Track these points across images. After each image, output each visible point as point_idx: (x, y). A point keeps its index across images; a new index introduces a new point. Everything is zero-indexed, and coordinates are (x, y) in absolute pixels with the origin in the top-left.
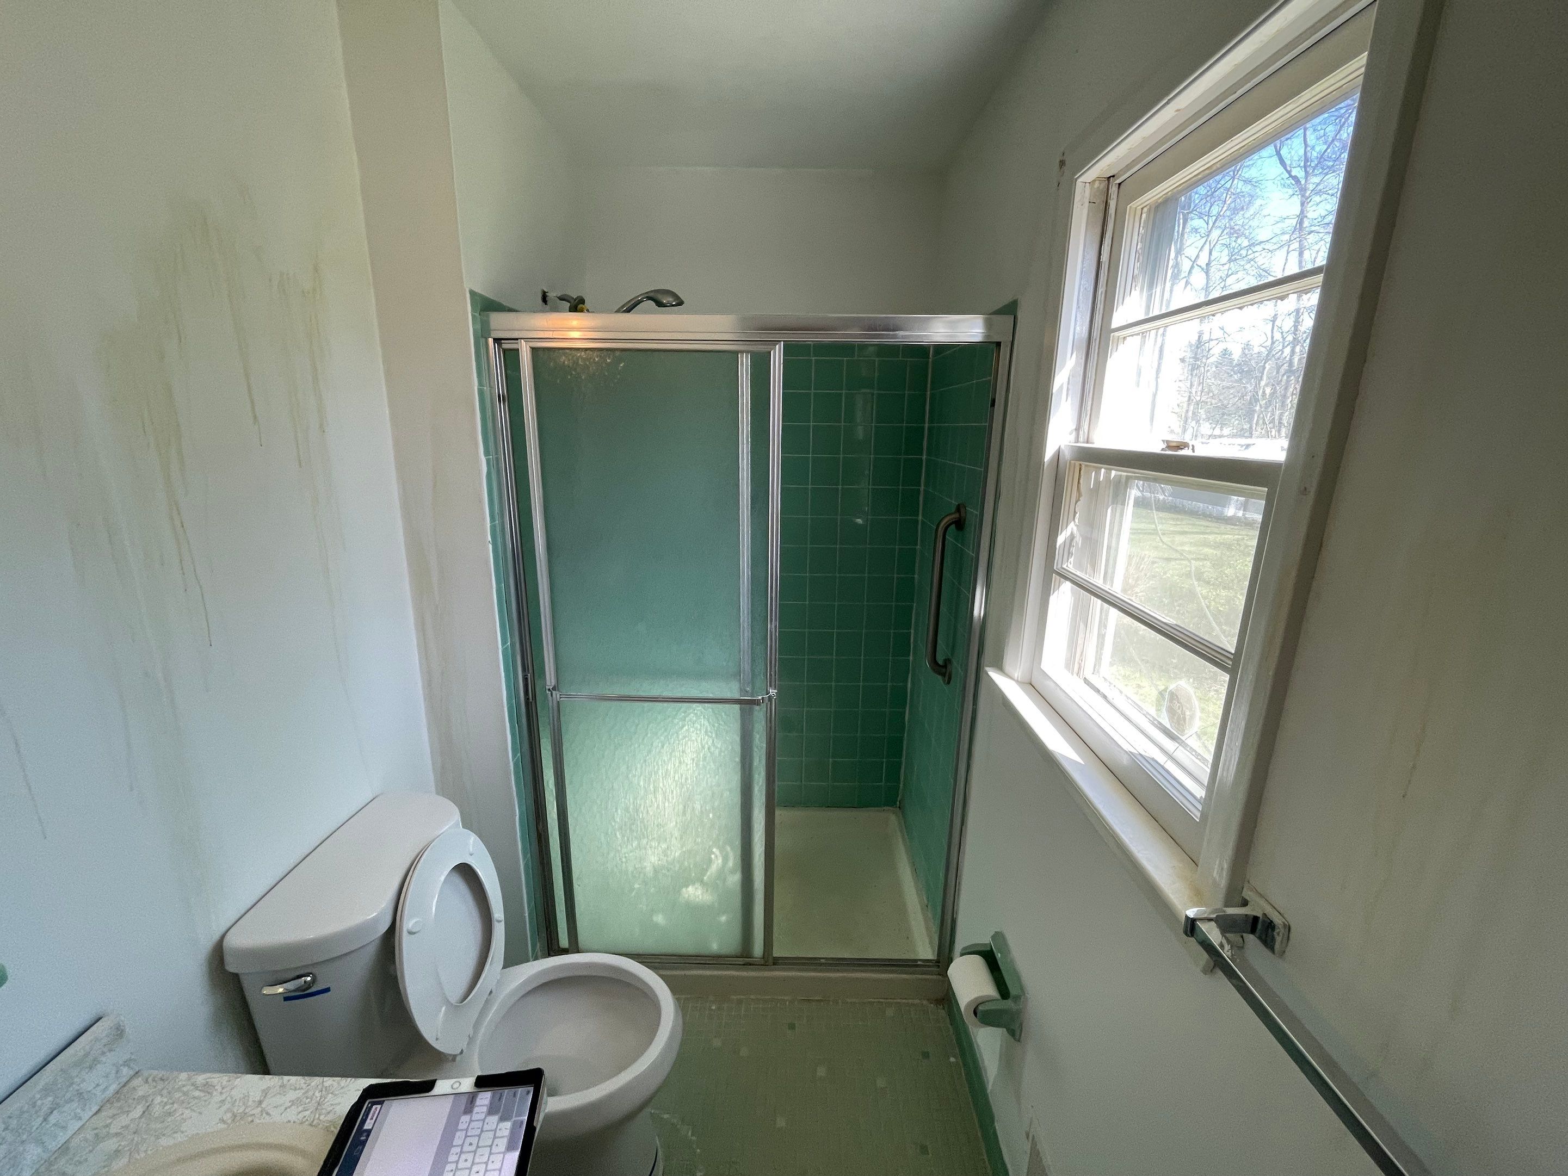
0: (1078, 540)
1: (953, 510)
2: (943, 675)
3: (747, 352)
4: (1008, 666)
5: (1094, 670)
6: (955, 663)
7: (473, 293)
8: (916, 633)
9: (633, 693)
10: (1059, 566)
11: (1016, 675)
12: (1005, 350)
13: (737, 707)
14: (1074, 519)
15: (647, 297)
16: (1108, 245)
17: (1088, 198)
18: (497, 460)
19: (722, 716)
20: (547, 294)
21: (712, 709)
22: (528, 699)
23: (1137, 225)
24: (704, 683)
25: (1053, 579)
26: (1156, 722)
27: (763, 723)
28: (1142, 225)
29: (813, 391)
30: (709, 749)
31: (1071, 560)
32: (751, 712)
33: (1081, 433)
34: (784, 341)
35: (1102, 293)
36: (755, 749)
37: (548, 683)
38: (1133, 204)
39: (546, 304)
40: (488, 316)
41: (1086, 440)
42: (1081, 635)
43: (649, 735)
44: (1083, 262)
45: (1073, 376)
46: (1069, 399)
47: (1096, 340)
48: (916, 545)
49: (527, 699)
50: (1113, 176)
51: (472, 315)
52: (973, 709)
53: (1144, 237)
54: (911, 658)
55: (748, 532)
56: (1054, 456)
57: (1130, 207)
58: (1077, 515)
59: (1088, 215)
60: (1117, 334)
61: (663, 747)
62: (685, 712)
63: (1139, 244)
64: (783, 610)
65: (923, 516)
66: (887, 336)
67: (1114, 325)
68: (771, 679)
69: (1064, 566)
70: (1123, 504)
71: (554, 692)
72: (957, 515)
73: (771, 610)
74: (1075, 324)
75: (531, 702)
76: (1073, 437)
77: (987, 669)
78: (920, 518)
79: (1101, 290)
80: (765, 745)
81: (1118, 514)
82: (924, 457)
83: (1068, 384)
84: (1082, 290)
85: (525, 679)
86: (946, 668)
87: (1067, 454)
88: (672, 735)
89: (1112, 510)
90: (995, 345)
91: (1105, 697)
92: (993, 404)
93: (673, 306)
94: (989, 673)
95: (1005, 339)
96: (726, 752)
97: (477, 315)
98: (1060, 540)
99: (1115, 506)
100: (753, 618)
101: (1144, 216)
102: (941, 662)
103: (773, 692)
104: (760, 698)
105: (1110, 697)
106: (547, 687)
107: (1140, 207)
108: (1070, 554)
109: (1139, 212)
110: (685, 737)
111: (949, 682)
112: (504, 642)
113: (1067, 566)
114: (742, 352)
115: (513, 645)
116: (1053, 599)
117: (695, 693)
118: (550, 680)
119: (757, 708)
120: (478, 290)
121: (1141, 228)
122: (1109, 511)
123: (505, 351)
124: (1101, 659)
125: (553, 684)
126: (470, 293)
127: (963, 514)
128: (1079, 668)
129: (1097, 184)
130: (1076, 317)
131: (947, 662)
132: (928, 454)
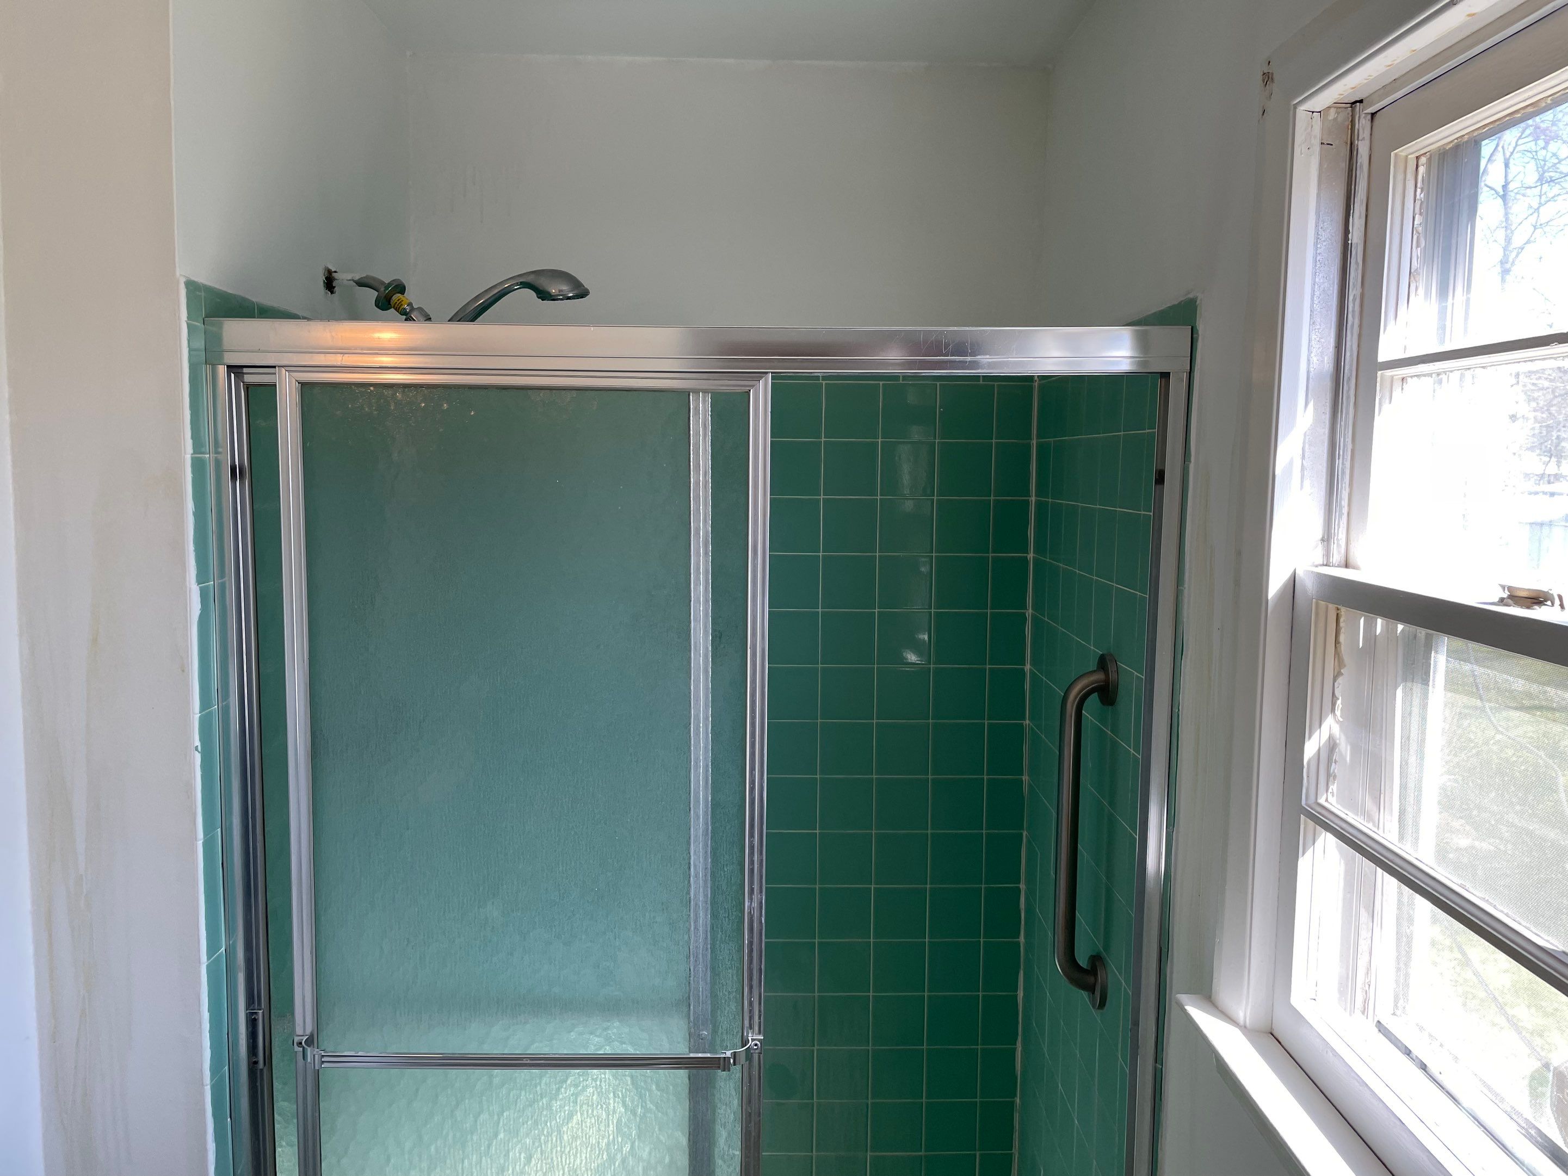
0: (1345, 749)
1: (1093, 665)
2: (1091, 989)
3: (705, 392)
4: (1224, 992)
5: (1396, 1006)
6: (1112, 966)
7: (192, 286)
8: (1031, 892)
9: (472, 1049)
10: (1312, 800)
11: (1243, 1012)
12: (1177, 389)
13: (681, 1075)
14: (1333, 710)
15: (521, 283)
16: (1360, 217)
17: (1319, 136)
18: (223, 587)
19: (650, 1091)
20: (334, 274)
21: (632, 1077)
22: (256, 1063)
23: (1410, 185)
24: (617, 1024)
25: (1302, 827)
26: (1533, 1132)
27: (736, 1102)
28: (1419, 185)
29: (823, 439)
30: (624, 1161)
31: (1333, 787)
32: (710, 1084)
33: (1334, 548)
34: (772, 373)
35: (1354, 300)
36: (719, 1162)
37: (299, 1030)
38: (1402, 151)
39: (332, 292)
40: (220, 327)
41: (1343, 562)
42: (1364, 934)
43: (501, 1136)
44: (1316, 244)
45: (1310, 445)
46: (1307, 483)
47: (1349, 379)
48: (1024, 719)
49: (253, 1065)
50: (1361, 101)
51: (189, 326)
52: (1155, 1069)
53: (1424, 205)
54: (1022, 939)
55: (706, 719)
56: (1285, 586)
57: (1396, 154)
58: (1339, 702)
59: (1321, 165)
60: (1389, 373)
61: (529, 1159)
62: (576, 1086)
63: (1417, 217)
64: (776, 846)
65: (1033, 663)
66: (962, 365)
67: (1382, 357)
68: (751, 1011)
69: (1322, 801)
70: (1425, 681)
71: (309, 1050)
72: (1100, 676)
73: (752, 871)
74: (1310, 352)
75: (262, 1070)
76: (1319, 557)
77: (1183, 998)
78: (1028, 667)
79: (1354, 292)
80: (738, 1153)
81: (1416, 701)
82: (1031, 556)
83: (1303, 457)
84: (1317, 293)
85: (252, 1023)
86: (1095, 975)
87: (1308, 585)
88: (550, 1134)
89: (1404, 692)
90: (1159, 375)
91: (1423, 1067)
92: (1160, 478)
93: (569, 298)
94: (1186, 1007)
95: (1177, 368)
96: (659, 1169)
97: (199, 324)
98: (1311, 748)
99: (1409, 684)
100: (716, 889)
101: (1422, 170)
102: (1083, 961)
103: (754, 1038)
104: (729, 1054)
105: (1433, 1068)
106: (297, 1039)
107: (1414, 156)
108: (1330, 776)
109: (1412, 165)
110: (575, 1138)
111: (1102, 1004)
112: (212, 949)
113: (1327, 800)
114: (696, 392)
115: (230, 953)
116: (1304, 864)
117: (596, 1045)
118: (303, 1022)
119: (721, 1074)
120: (203, 278)
121: (1419, 191)
122: (1399, 692)
123: (248, 387)
124: (1407, 985)
125: (308, 1031)
126: (187, 287)
127: (1112, 676)
128: (1366, 1001)
129: (1332, 114)
130: (1310, 340)
131: (1097, 960)
132: (1039, 549)
